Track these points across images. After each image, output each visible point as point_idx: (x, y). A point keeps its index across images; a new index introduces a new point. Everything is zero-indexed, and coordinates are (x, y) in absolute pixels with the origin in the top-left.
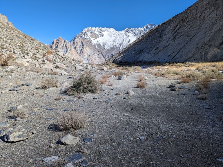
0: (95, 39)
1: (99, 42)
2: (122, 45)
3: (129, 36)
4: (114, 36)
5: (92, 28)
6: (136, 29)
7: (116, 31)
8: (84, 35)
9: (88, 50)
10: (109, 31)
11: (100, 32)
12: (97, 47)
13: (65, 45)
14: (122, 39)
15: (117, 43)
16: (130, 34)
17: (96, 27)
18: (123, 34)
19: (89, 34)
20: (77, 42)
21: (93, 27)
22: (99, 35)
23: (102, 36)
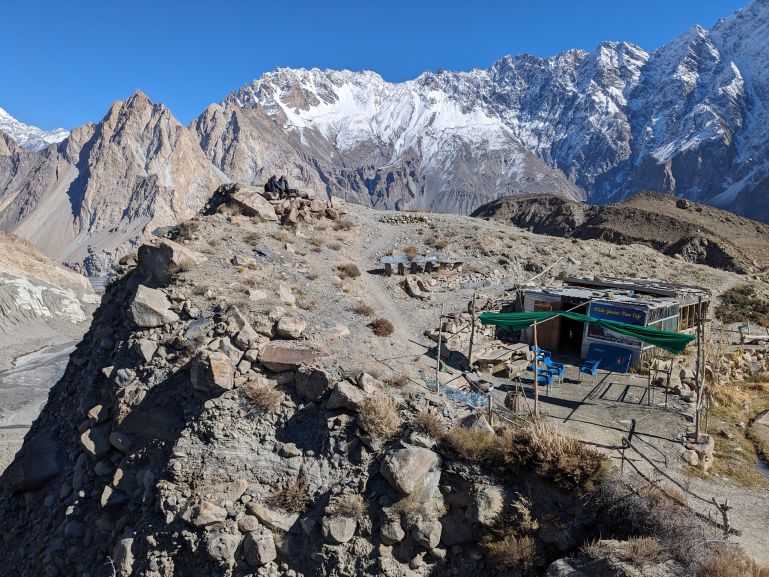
0: (300, 110)
1: (317, 121)
2: (403, 135)
3: (433, 101)
4: (376, 102)
5: (294, 71)
6: (462, 74)
7: (387, 84)
8: (258, 94)
9: (257, 148)
10: (357, 83)
11: (325, 87)
12: (303, 141)
13: (156, 126)
14: (405, 113)
15: (383, 126)
16: (438, 95)
17: (309, 69)
18: (413, 92)
19: (279, 91)
20: (214, 117)
21: (298, 68)
22: (318, 97)
23: (332, 102)
